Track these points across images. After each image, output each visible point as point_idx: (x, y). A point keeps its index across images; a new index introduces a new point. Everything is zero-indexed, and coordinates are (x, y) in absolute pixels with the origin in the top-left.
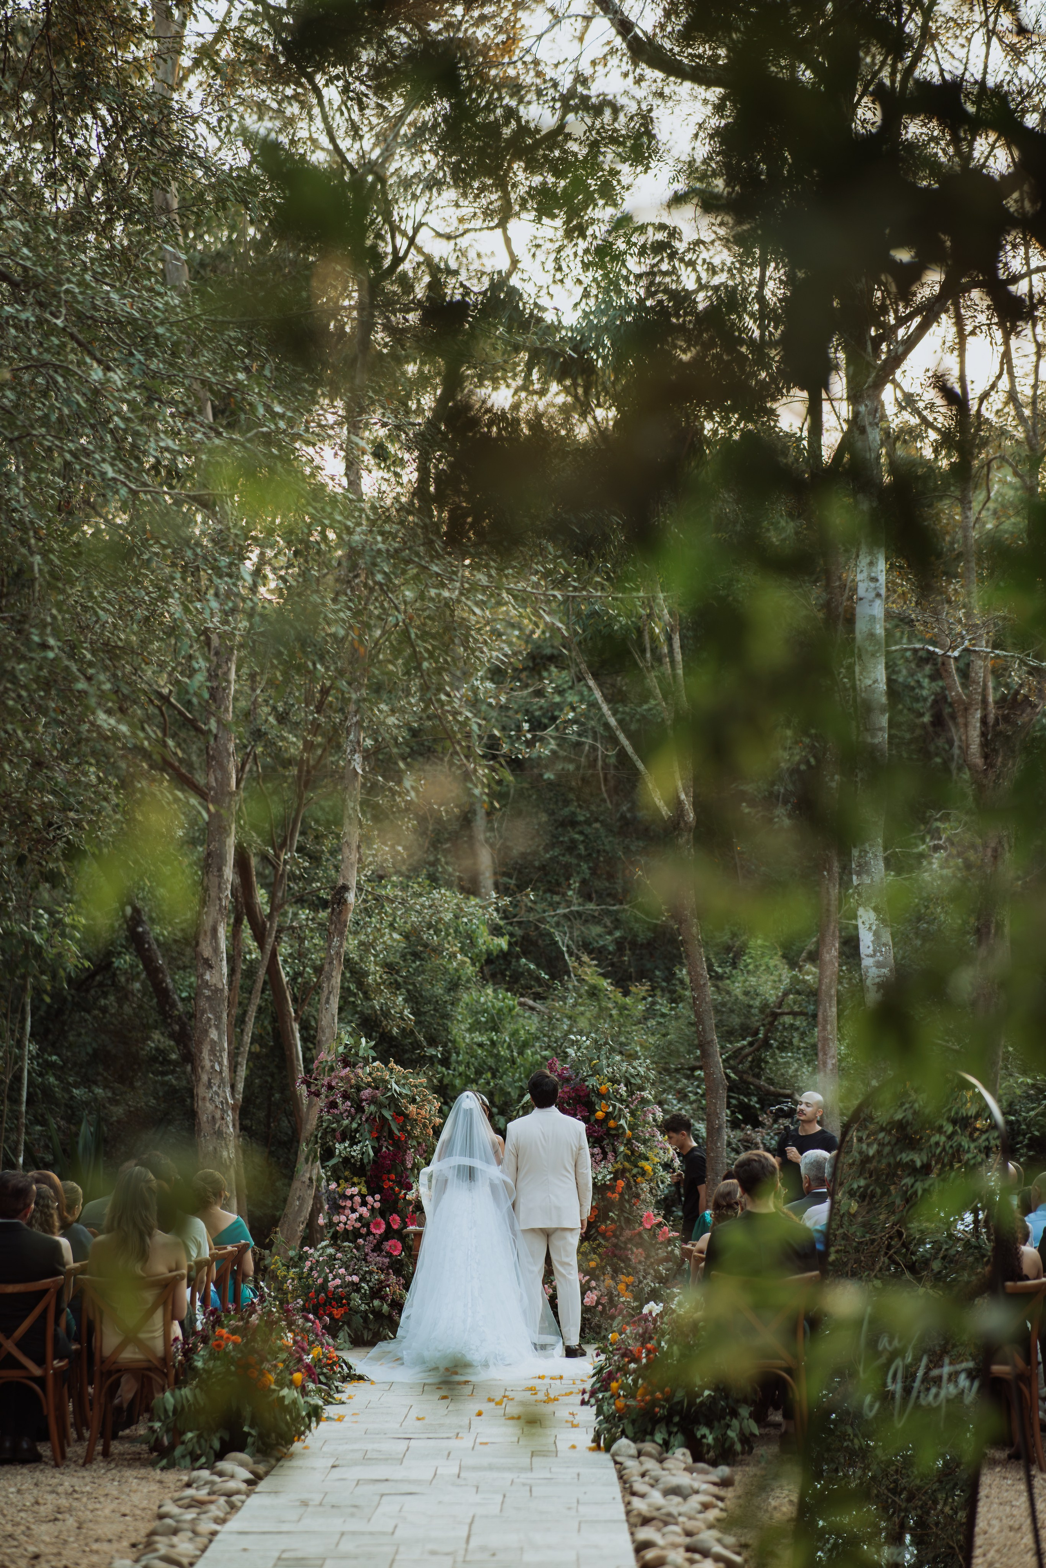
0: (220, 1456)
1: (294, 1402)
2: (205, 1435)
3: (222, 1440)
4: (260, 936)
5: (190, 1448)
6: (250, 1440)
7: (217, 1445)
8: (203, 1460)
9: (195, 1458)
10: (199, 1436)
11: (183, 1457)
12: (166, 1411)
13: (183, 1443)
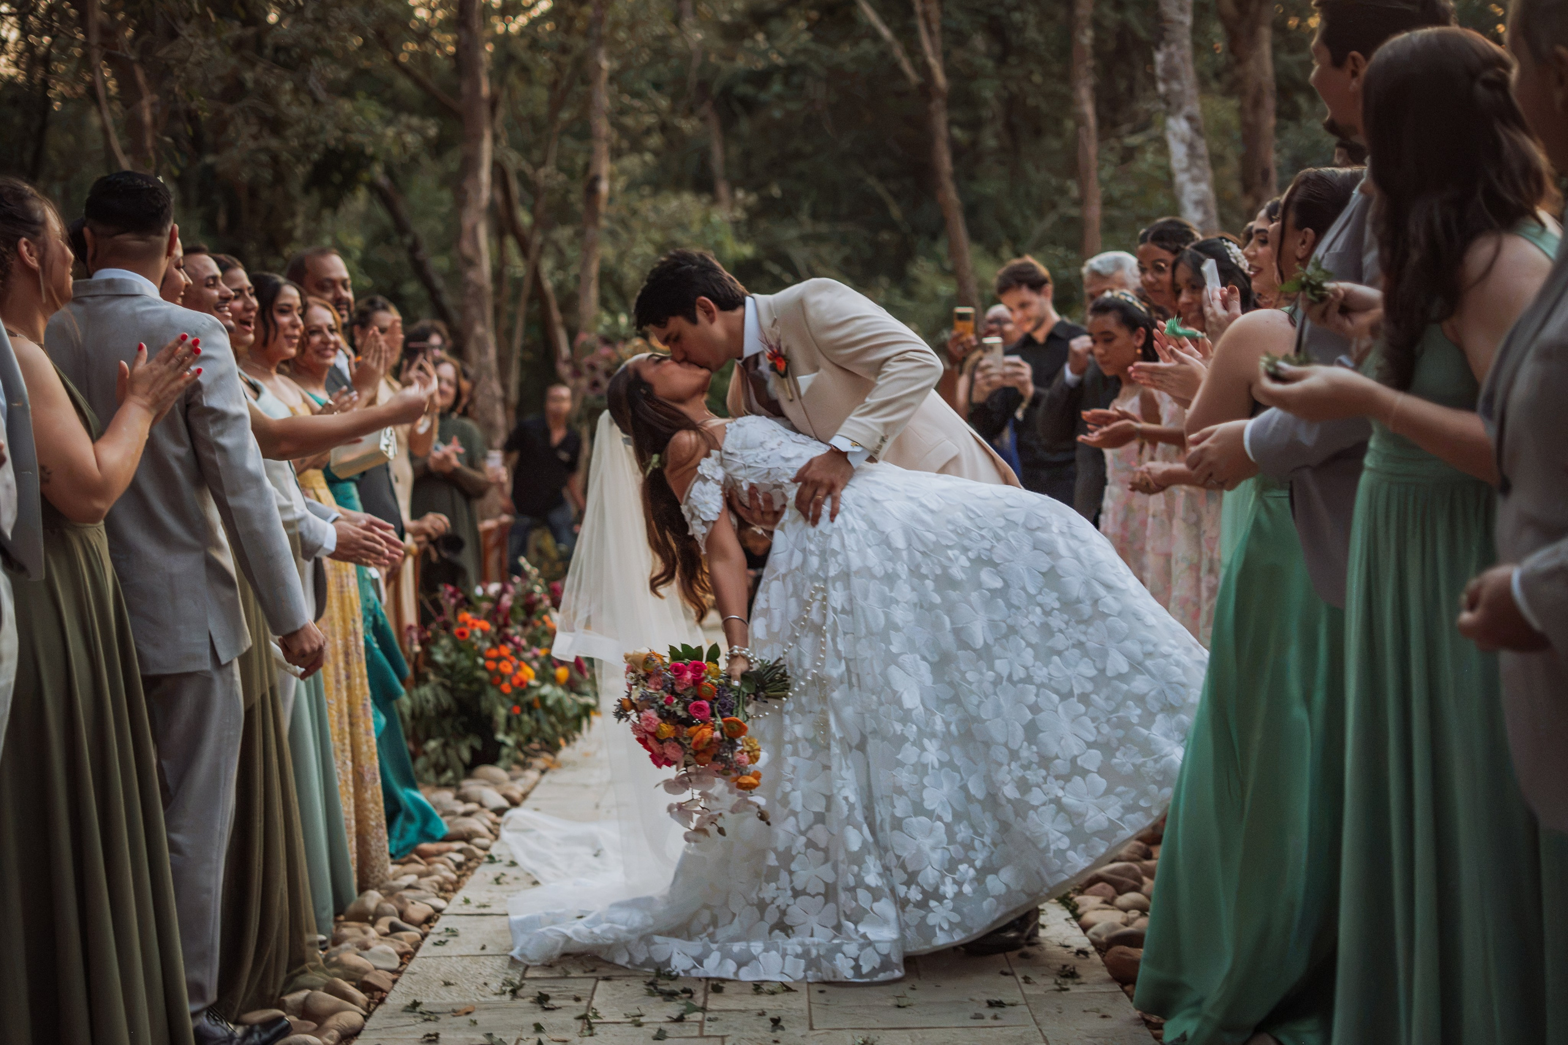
0: (469, 770)
1: (559, 701)
2: (452, 743)
3: (473, 750)
4: (524, 248)
5: (433, 758)
6: (505, 751)
7: (466, 755)
8: (450, 774)
9: (440, 770)
10: (445, 745)
11: (426, 770)
12: (402, 714)
13: (425, 753)
